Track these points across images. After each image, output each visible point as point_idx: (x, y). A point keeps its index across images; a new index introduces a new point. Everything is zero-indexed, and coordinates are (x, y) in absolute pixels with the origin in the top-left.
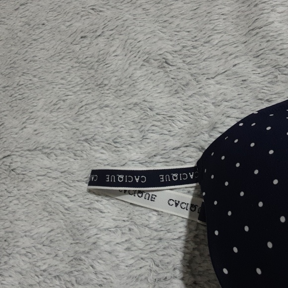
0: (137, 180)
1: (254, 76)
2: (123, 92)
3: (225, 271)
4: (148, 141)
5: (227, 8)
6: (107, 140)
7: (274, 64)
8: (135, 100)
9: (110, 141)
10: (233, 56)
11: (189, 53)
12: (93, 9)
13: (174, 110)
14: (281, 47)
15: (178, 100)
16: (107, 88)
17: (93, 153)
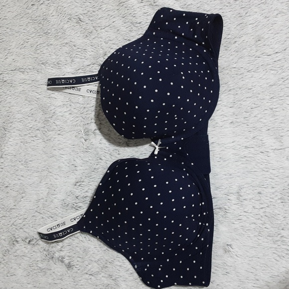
0: (71, 82)
1: (122, 28)
2: (59, 37)
3: (107, 111)
4: (75, 62)
6: (53, 63)
7: (131, 21)
8: (66, 41)
9: (56, 63)
10: (113, 17)
11: (91, 15)
13: (86, 46)
14: (133, 13)
15: (88, 40)
16: (50, 34)
17: (47, 70)
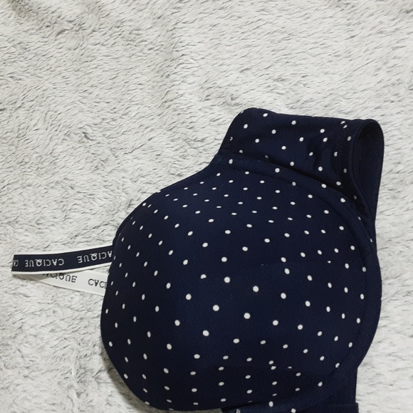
0: (55, 263)
3: (111, 344)
4: (71, 220)
5: (144, 77)
6: (29, 222)
8: (56, 178)
9: (33, 223)
11: (108, 126)
12: (12, 77)
13: (95, 187)
14: (190, 121)
15: (99, 176)
16: (28, 166)
17: (17, 236)
